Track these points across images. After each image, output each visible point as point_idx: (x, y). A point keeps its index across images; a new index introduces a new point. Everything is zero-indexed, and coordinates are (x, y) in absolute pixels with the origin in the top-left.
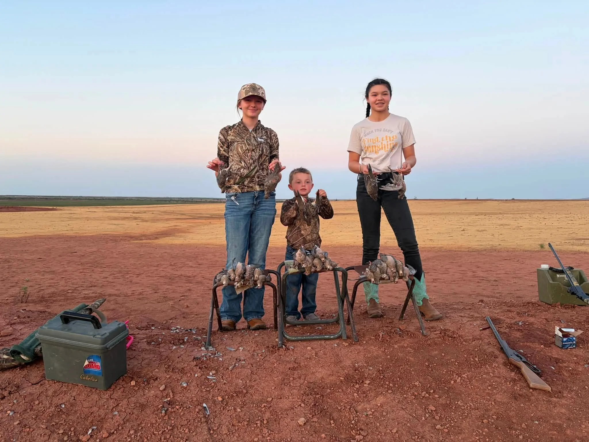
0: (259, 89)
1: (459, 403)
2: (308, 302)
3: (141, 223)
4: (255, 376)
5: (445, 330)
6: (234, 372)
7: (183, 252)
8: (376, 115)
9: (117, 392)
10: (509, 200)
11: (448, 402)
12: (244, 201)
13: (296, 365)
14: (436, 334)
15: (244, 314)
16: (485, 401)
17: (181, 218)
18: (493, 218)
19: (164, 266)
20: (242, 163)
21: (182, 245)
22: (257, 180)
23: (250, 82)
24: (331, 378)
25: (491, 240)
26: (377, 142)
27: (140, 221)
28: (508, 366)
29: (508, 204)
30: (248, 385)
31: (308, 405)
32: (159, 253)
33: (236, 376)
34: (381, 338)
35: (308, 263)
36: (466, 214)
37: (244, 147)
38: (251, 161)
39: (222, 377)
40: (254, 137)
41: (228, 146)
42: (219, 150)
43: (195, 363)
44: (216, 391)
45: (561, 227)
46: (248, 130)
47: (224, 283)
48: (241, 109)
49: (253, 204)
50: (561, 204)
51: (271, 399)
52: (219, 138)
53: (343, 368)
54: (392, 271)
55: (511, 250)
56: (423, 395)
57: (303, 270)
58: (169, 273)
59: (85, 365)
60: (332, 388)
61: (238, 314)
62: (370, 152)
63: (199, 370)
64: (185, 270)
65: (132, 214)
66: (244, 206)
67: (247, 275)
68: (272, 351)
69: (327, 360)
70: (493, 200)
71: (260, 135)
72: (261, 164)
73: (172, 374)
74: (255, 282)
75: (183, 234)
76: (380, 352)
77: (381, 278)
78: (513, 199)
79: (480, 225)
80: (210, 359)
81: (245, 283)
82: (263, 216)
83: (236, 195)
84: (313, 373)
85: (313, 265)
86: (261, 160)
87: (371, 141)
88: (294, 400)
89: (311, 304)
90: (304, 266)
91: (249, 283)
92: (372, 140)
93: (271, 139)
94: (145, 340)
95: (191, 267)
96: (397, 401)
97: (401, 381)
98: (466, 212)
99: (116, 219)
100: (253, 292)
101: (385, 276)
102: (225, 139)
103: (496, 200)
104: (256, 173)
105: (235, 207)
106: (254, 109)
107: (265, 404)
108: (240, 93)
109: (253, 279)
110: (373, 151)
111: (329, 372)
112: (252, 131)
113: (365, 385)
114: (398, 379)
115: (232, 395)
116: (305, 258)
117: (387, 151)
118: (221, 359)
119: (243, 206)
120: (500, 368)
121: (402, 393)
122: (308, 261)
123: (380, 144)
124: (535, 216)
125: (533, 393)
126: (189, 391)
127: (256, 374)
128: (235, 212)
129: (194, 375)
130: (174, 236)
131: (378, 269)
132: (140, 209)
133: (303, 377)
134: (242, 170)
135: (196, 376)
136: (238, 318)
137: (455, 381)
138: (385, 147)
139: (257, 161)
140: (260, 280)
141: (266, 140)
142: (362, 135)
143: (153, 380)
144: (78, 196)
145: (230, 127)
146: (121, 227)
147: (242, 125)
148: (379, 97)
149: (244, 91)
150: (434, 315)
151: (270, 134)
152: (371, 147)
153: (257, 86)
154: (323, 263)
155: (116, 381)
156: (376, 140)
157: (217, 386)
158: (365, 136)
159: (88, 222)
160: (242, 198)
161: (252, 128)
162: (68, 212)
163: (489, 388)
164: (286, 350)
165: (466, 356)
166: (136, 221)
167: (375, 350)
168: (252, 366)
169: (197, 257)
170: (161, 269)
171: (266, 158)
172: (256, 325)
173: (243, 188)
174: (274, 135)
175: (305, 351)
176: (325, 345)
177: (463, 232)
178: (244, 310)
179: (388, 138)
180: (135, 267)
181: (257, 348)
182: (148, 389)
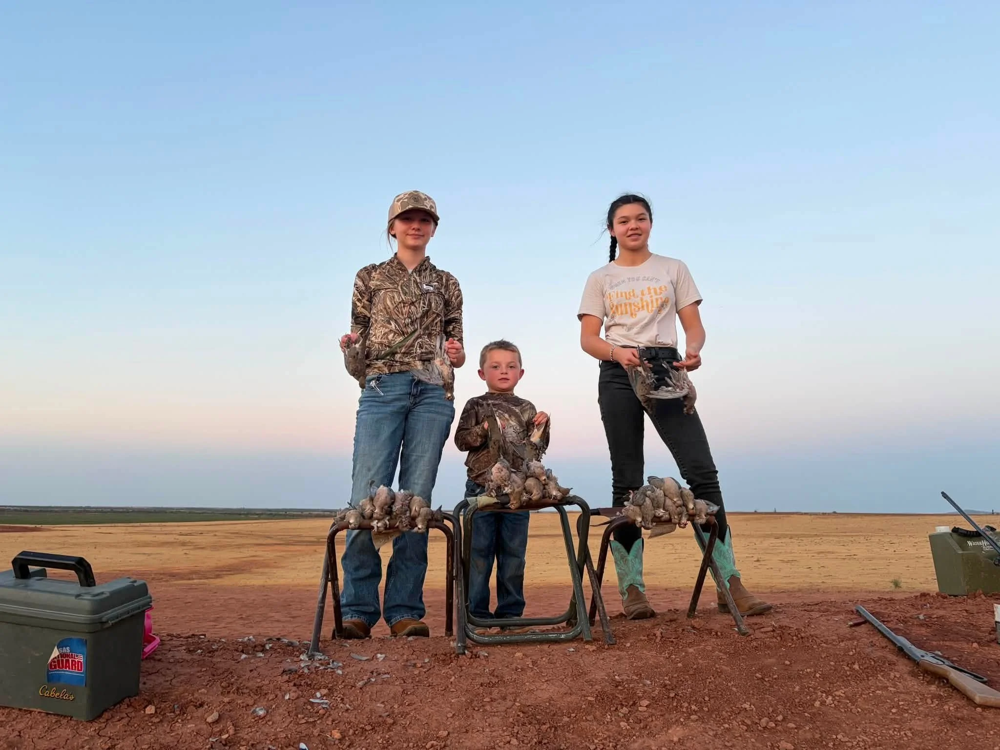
0: (426, 199)
1: (839, 737)
2: (509, 593)
3: (192, 552)
4: (411, 697)
5: (781, 627)
6: (367, 692)
7: (265, 598)
8: (628, 254)
9: (114, 725)
10: (829, 514)
11: (817, 736)
12: (393, 389)
13: (494, 680)
14: (765, 633)
15: (385, 610)
16: (891, 732)
17: (264, 543)
18: (804, 541)
19: (230, 620)
20: (391, 324)
21: (264, 586)
22: (419, 351)
23: (410, 190)
24: (569, 699)
25: (807, 576)
26: (632, 298)
27: (192, 547)
28: (920, 676)
29: (829, 521)
30: (396, 711)
31: (526, 741)
32: (220, 599)
33: (370, 696)
34: (659, 638)
35: (515, 486)
36: (759, 537)
37: (396, 297)
38: (408, 321)
39: (342, 699)
40: (415, 282)
41: (371, 297)
42: (355, 306)
43: (286, 677)
44: (330, 723)
45: (922, 555)
46: (405, 270)
47: (351, 521)
48: (394, 236)
49: (410, 394)
50: (914, 520)
51: (446, 733)
52: (355, 284)
53: (591, 683)
54: (675, 502)
55: (846, 590)
56: (764, 725)
57: (504, 499)
58: (235, 630)
59: (52, 657)
60: (573, 715)
61: (373, 609)
62: (622, 314)
63: (294, 688)
64: (266, 626)
65: (178, 537)
66: (394, 397)
67: (397, 507)
68: (444, 660)
69: (557, 672)
70: (802, 514)
71: (428, 280)
72: (427, 328)
73: (235, 696)
74: (413, 520)
75: (267, 570)
76: (662, 659)
77: (655, 516)
78: (835, 513)
79: (786, 552)
80: (317, 672)
81: (393, 522)
82: (427, 414)
83: (378, 379)
84: (531, 691)
85: (525, 489)
86: (427, 321)
87: (622, 296)
88: (494, 734)
89: (515, 597)
90: (507, 490)
91: (401, 522)
92: (624, 294)
93: (447, 287)
94: (184, 647)
95: (278, 621)
96: (711, 733)
97: (712, 701)
98: (758, 533)
99: (146, 544)
100: (403, 567)
101: (661, 512)
102: (366, 286)
103: (806, 514)
104: (417, 338)
105: (377, 399)
106: (417, 233)
107: (435, 743)
108: (392, 208)
109: (408, 514)
110: (627, 313)
111: (563, 689)
112: (412, 273)
113: (640, 709)
114: (707, 698)
115: (362, 728)
116: (510, 477)
117: (652, 311)
118: (340, 672)
119: (390, 397)
120: (905, 680)
121: (719, 721)
122: (514, 481)
123: (638, 300)
124: (876, 539)
125: (984, 714)
126: (270, 723)
127: (413, 694)
128: (376, 406)
129: (283, 697)
130: (250, 572)
131: (647, 499)
132: (192, 528)
133: (510, 697)
134: (390, 336)
135: (287, 697)
136: (374, 616)
137: (823, 703)
138: (648, 305)
139: (418, 321)
140: (423, 515)
141: (438, 288)
142: (606, 288)
143: (195, 706)
144: (84, 506)
145: (374, 267)
146: (155, 558)
147: (396, 261)
148: (632, 224)
149: (399, 203)
150: (754, 604)
151: (447, 281)
152: (623, 305)
153: (422, 195)
154: (544, 485)
155: (115, 705)
156: (632, 294)
157: (330, 715)
158: (612, 288)
159: (97, 550)
160: (390, 384)
161: (414, 267)
162: (61, 533)
163: (894, 711)
164: (471, 658)
165: (832, 663)
166: (185, 548)
167: (650, 656)
168: (405, 682)
169: (290, 605)
170: (223, 625)
171: (436, 318)
172: (410, 627)
173: (392, 366)
174: (454, 284)
175: (510, 660)
176: (551, 650)
177: (758, 563)
178: (385, 603)
179: (652, 291)
180: (173, 623)
181: (414, 656)
182: (182, 720)
